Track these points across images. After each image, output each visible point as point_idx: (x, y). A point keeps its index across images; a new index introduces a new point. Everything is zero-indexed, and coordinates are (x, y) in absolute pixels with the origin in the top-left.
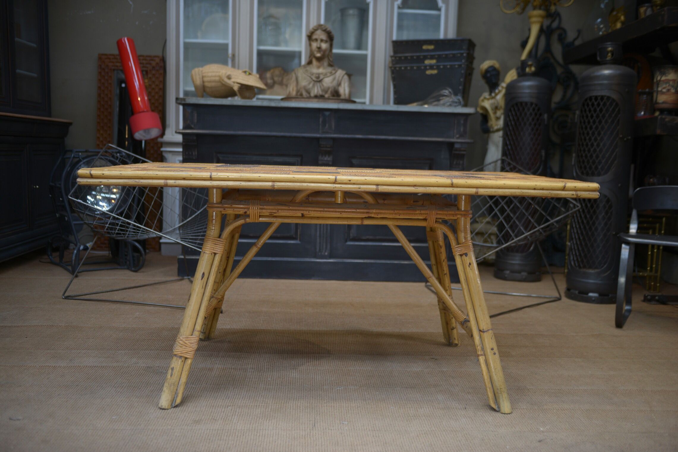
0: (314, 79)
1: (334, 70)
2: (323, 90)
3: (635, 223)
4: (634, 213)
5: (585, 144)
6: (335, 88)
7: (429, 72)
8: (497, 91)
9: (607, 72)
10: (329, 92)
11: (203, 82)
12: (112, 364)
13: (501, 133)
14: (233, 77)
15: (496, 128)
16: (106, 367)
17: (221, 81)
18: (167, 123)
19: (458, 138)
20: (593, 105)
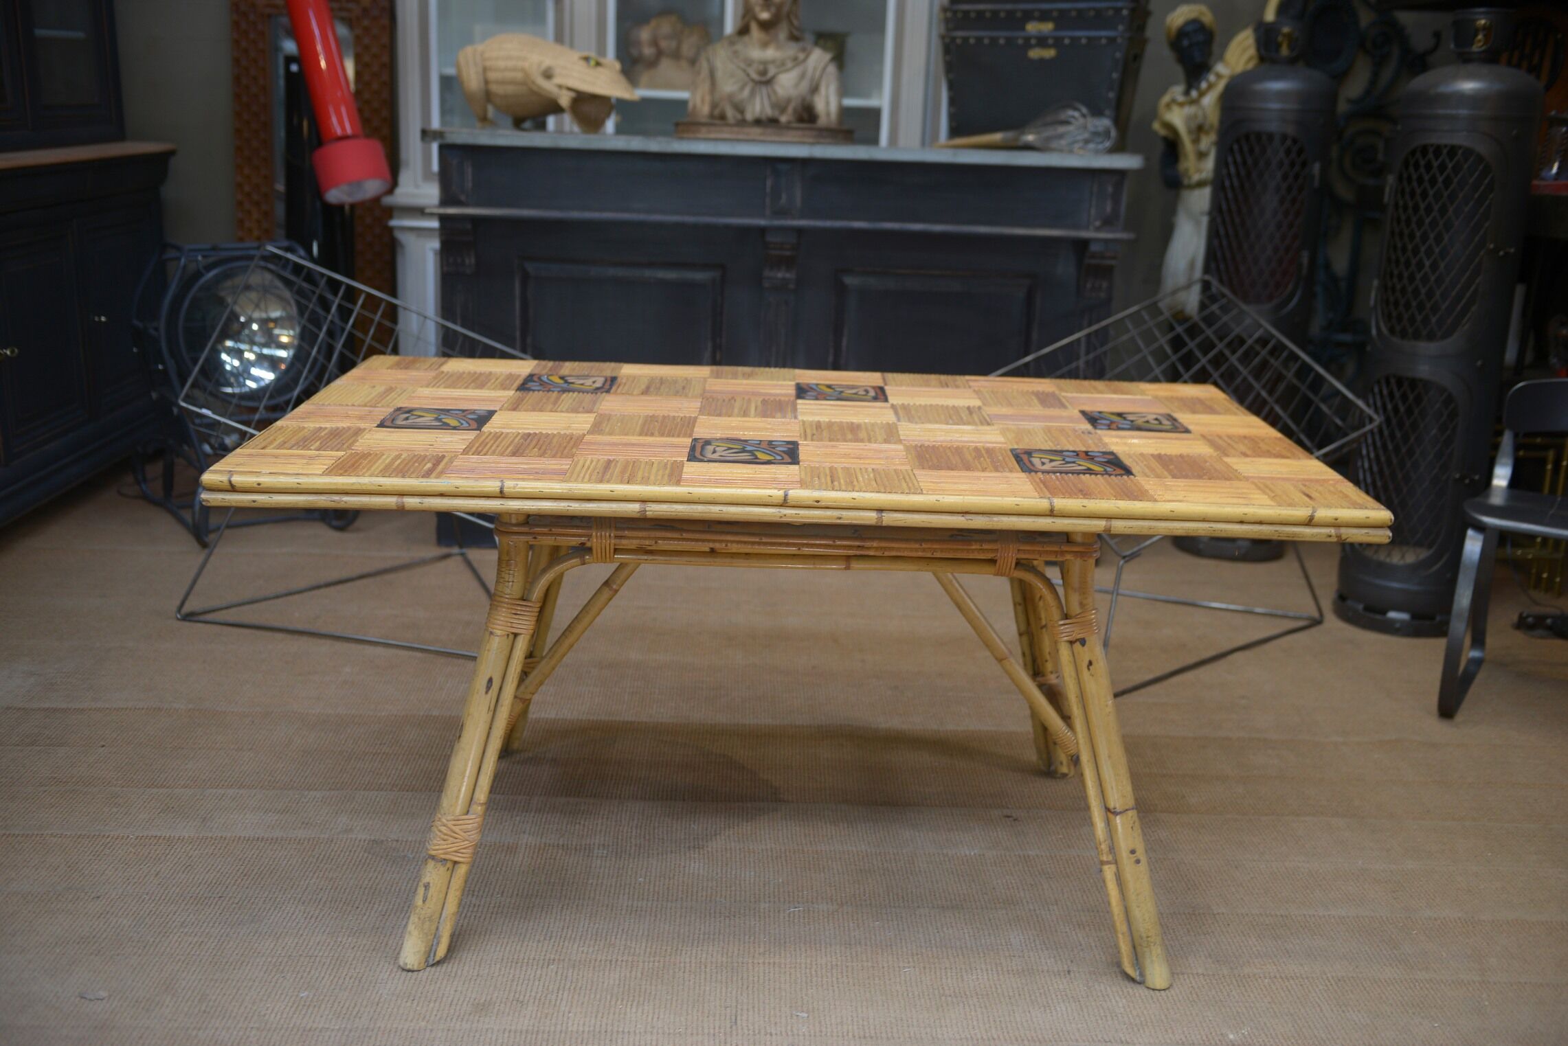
0: (755, 76)
1: (803, 50)
2: (774, 106)
3: (1504, 465)
4: (1507, 440)
5: (1402, 260)
6: (804, 99)
7: (1035, 54)
8: (1204, 85)
9: (1469, 86)
10: (790, 110)
11: (487, 82)
12: (295, 832)
13: (1207, 192)
14: (557, 71)
15: (1196, 177)
16: (281, 840)
17: (526, 82)
18: (403, 155)
19: (1098, 229)
20: (1429, 167)
